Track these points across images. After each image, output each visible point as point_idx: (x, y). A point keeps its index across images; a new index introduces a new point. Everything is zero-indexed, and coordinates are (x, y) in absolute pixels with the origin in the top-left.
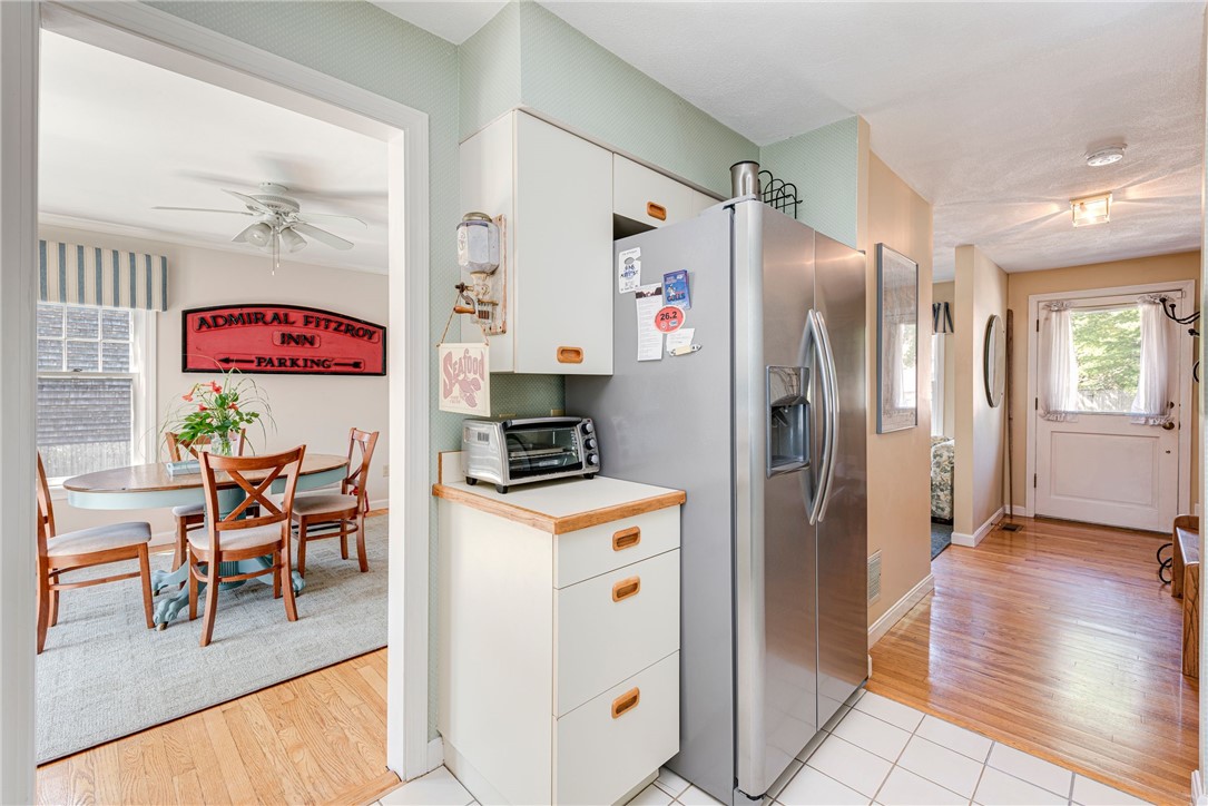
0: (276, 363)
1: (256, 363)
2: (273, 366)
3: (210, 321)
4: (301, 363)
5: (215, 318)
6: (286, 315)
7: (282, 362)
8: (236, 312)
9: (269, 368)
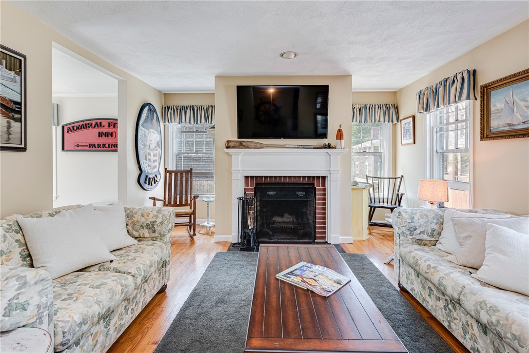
0: (97, 146)
1: (88, 147)
2: (95, 147)
3: (71, 128)
4: (107, 146)
5: (73, 127)
6: (101, 123)
7: (99, 146)
8: (81, 124)
9: (94, 149)
